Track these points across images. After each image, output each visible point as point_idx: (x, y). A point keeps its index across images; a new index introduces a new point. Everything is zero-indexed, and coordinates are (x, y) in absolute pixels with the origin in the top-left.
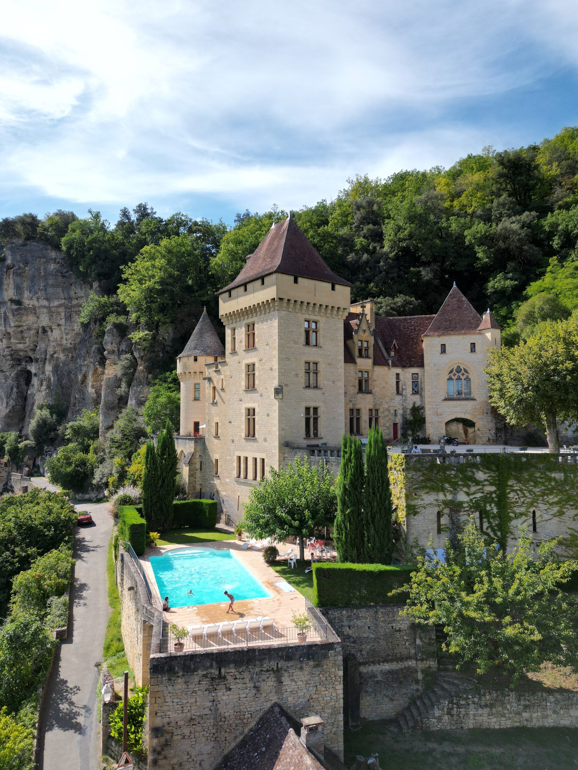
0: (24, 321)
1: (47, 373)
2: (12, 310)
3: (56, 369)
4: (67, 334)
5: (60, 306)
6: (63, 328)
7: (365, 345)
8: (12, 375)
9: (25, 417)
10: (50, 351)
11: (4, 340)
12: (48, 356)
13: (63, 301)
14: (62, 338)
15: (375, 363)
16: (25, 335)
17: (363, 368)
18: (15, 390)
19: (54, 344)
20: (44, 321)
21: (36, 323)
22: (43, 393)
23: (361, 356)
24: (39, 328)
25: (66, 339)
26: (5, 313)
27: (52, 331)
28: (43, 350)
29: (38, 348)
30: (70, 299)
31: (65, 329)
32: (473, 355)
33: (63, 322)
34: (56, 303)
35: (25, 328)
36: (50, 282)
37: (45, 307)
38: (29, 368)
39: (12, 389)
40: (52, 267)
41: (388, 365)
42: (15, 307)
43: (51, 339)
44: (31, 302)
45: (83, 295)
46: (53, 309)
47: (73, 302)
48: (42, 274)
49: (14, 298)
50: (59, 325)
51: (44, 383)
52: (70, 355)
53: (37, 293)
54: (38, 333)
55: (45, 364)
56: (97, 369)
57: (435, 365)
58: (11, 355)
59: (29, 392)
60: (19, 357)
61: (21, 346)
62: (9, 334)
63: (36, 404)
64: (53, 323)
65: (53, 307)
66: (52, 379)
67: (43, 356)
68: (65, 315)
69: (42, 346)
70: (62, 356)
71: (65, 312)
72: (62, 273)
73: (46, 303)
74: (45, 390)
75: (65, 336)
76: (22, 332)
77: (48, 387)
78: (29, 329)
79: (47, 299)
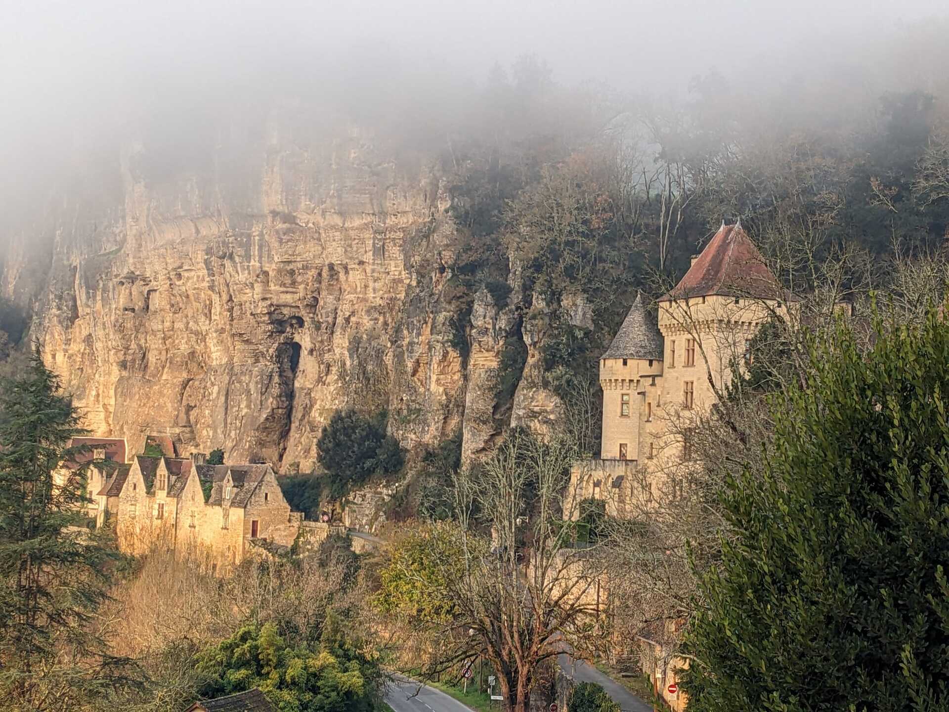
0: (299, 254)
1: (337, 351)
2: (277, 232)
3: (355, 345)
4: (375, 281)
5: (365, 227)
6: (369, 269)
8: (271, 351)
9: (290, 429)
10: (345, 309)
11: (256, 285)
12: (340, 320)
13: (370, 218)
14: (366, 286)
16: (299, 279)
18: (276, 379)
19: (352, 297)
20: (335, 254)
21: (319, 256)
22: (332, 388)
24: (324, 265)
25: (374, 290)
26: (261, 235)
27: (347, 272)
28: (330, 308)
29: (321, 303)
30: (383, 214)
31: (373, 271)
33: (369, 257)
34: (357, 222)
35: (300, 265)
36: (349, 183)
37: (333, 227)
38: (297, 338)
39: (270, 377)
40: (353, 155)
42: (280, 226)
43: (344, 286)
44: (312, 218)
45: (407, 209)
46: (352, 233)
47: (388, 221)
48: (334, 167)
49: (280, 209)
50: (361, 263)
51: (334, 369)
52: (381, 319)
53: (323, 202)
54: (320, 274)
55: (332, 333)
56: (448, 353)
58: (270, 314)
59: (297, 384)
60: (280, 317)
61: (288, 298)
62: (266, 273)
63: (317, 406)
64: (351, 258)
65: (352, 229)
66: (348, 363)
67: (330, 320)
68: (374, 243)
69: (327, 300)
70: (367, 323)
71: (374, 239)
72: (370, 167)
73: (338, 221)
74: (336, 381)
75: (371, 284)
76: (292, 273)
77: (342, 376)
78: (306, 268)
79: (341, 214)
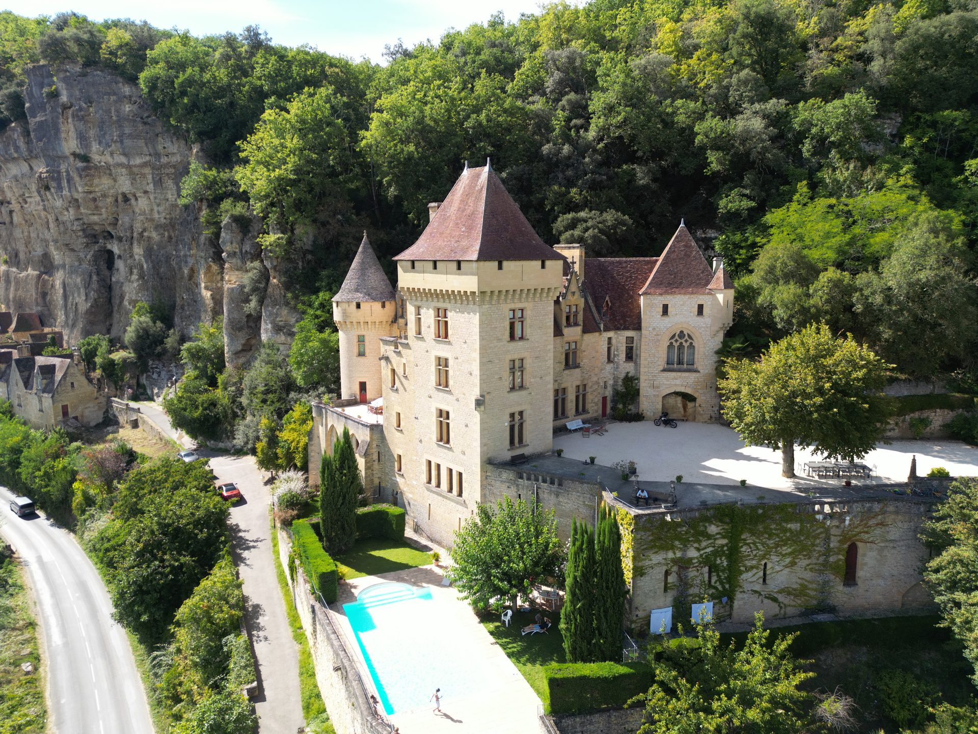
0: (97, 186)
1: (137, 257)
2: (77, 169)
3: (149, 253)
4: (158, 205)
5: (145, 165)
6: (152, 197)
7: (574, 309)
8: (88, 257)
9: (112, 312)
10: (138, 227)
11: (70, 209)
12: (135, 235)
13: (148, 158)
14: (152, 210)
15: (585, 331)
16: (100, 204)
17: (571, 339)
18: (95, 278)
19: (142, 217)
20: (125, 185)
21: (113, 187)
22: (135, 285)
23: (569, 325)
24: (118, 194)
25: (159, 212)
26: (67, 172)
27: (136, 199)
28: (127, 225)
29: (120, 222)
30: (157, 155)
31: (155, 198)
32: (700, 319)
33: (151, 187)
34: (138, 161)
35: (99, 194)
36: (127, 131)
37: (121, 165)
38: (109, 247)
39: (91, 277)
40: (127, 109)
41: (599, 330)
42: (80, 165)
43: (137, 210)
44: (103, 158)
45: (175, 151)
46: (135, 170)
47: (162, 160)
48: (114, 118)
49: (78, 151)
50: (146, 192)
51: (135, 271)
52: (166, 234)
53: (110, 146)
54: (116, 201)
55: (132, 244)
56: (210, 266)
57: (654, 329)
58: (83, 230)
59: (114, 279)
60: (93, 232)
61: (95, 218)
62: (77, 200)
63: (127, 298)
64: (137, 189)
65: (135, 166)
66: (145, 266)
67: (128, 234)
68: (153, 178)
69: (124, 220)
70: (154, 235)
71: (153, 174)
72: (142, 118)
73: (123, 160)
74: (138, 280)
75: (156, 208)
76: (95, 200)
77: (141, 276)
78: (104, 196)
79: (125, 155)
